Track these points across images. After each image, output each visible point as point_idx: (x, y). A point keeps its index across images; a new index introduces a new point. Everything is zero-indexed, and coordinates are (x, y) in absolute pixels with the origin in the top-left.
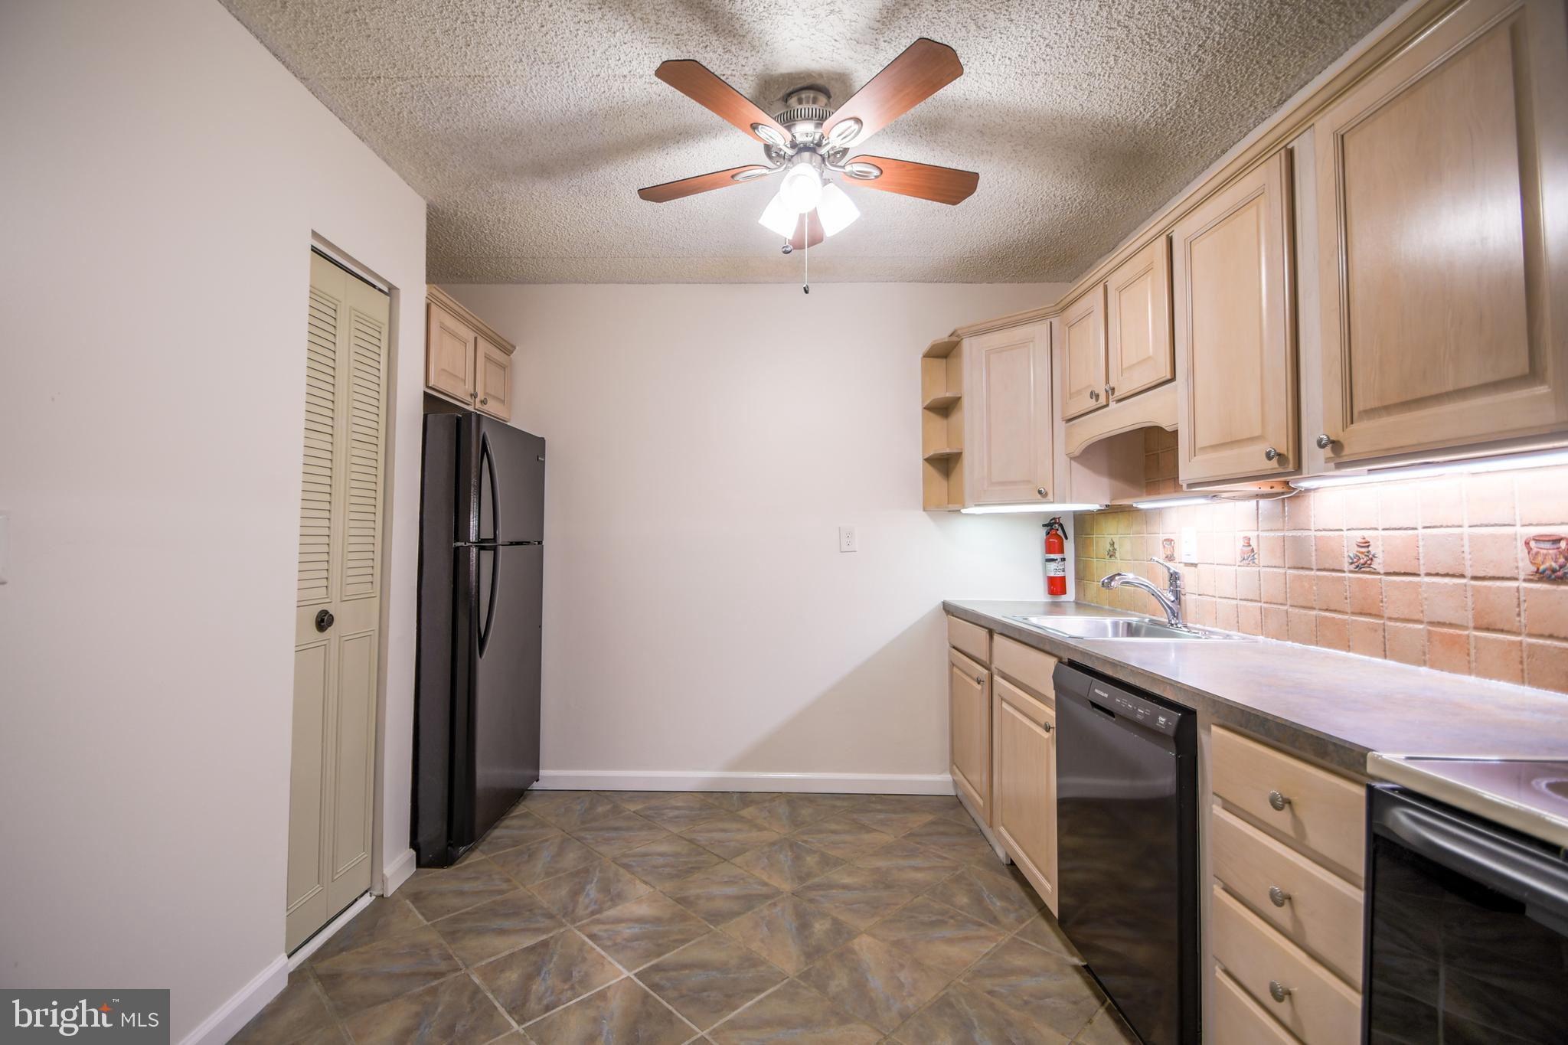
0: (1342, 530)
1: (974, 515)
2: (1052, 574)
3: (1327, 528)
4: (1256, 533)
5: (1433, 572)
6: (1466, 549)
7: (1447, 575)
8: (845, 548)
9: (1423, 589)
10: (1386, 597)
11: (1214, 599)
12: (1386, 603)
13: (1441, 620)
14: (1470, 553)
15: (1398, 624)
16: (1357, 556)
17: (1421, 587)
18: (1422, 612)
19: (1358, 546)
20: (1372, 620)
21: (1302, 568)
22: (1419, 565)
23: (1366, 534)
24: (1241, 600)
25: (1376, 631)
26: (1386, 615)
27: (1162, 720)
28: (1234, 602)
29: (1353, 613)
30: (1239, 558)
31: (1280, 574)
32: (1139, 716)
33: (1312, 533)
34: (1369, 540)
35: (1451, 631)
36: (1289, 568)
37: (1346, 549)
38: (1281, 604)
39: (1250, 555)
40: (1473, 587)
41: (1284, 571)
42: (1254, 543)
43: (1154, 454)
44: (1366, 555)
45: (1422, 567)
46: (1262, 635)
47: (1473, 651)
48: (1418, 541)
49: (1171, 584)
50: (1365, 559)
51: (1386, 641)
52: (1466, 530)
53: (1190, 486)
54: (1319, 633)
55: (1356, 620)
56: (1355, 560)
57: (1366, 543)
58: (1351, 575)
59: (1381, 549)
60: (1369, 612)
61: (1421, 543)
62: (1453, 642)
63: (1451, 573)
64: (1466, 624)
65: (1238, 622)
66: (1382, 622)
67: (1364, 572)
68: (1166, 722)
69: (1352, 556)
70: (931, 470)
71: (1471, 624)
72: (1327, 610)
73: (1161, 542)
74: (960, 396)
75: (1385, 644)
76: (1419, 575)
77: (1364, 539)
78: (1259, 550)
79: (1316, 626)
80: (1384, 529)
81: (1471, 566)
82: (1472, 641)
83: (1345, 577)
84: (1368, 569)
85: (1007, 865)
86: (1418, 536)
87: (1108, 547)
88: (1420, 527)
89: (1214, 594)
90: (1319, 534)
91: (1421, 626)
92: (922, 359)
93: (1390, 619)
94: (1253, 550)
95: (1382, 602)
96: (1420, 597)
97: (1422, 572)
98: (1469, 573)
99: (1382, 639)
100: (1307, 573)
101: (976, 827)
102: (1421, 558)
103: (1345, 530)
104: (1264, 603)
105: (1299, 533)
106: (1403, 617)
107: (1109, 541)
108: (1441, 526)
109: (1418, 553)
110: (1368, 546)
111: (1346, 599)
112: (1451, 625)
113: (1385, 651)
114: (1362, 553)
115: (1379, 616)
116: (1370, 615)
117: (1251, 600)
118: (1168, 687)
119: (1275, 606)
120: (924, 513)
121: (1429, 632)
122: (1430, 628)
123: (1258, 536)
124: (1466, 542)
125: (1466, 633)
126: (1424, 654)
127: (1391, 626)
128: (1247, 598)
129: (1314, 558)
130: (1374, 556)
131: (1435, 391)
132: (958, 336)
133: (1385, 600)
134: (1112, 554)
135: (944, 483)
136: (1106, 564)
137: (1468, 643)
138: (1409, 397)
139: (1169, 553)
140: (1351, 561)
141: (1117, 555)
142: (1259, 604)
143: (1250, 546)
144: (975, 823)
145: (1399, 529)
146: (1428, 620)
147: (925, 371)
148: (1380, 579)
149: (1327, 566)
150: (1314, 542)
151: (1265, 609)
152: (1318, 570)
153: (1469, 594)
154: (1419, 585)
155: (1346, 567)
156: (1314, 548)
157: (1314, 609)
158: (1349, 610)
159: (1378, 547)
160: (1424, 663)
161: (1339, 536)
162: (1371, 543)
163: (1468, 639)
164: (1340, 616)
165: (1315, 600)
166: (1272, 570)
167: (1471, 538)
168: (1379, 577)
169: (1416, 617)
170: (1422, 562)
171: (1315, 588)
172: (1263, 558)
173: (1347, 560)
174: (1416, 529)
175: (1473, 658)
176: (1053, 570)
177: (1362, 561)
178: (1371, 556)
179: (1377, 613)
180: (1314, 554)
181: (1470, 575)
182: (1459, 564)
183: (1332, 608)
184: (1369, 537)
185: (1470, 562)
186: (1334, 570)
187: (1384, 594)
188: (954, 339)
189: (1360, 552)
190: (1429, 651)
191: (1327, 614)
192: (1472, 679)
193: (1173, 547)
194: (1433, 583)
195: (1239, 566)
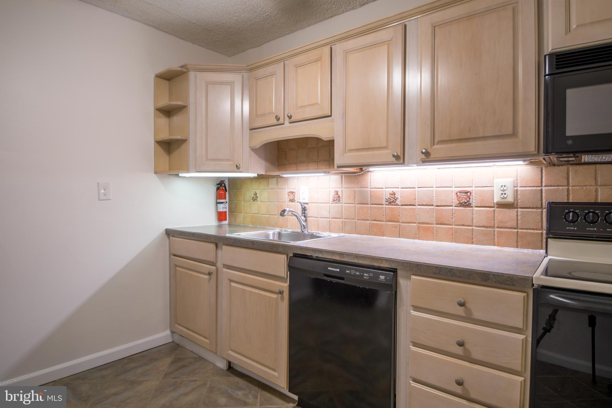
0: (383, 188)
1: (185, 177)
2: (221, 210)
3: (376, 187)
4: (341, 189)
5: (421, 204)
6: (434, 195)
7: (427, 205)
8: (102, 197)
9: (417, 210)
10: (401, 214)
11: (317, 219)
12: (401, 216)
13: (424, 222)
14: (436, 197)
15: (406, 224)
16: (389, 198)
17: (416, 209)
18: (416, 219)
19: (390, 194)
20: (394, 223)
21: (364, 204)
22: (416, 202)
23: (394, 190)
24: (331, 218)
25: (396, 227)
26: (401, 221)
27: (382, 277)
28: (329, 219)
29: (386, 221)
30: (331, 200)
31: (352, 206)
32: (365, 277)
33: (369, 189)
34: (395, 192)
35: (427, 225)
36: (357, 204)
37: (384, 196)
38: (353, 219)
39: (337, 198)
40: (436, 209)
41: (355, 205)
42: (340, 194)
43: (283, 151)
44: (393, 198)
45: (417, 202)
46: (343, 233)
47: (435, 232)
48: (415, 192)
49: (303, 213)
50: (393, 200)
51: (400, 231)
52: (434, 189)
53: (339, 167)
54: (370, 230)
55: (388, 224)
56: (389, 200)
57: (394, 193)
58: (386, 206)
59: (400, 195)
60: (394, 220)
61: (417, 193)
62: (428, 229)
63: (428, 204)
64: (433, 223)
65: (330, 228)
66: (399, 224)
67: (393, 205)
68: (386, 279)
69: (387, 198)
70: (159, 148)
71: (435, 223)
72: (375, 220)
73: (287, 193)
74: (187, 105)
75: (400, 232)
76: (415, 205)
77: (393, 192)
78: (342, 196)
79: (369, 227)
80: (401, 188)
81: (436, 202)
82: (435, 228)
83: (383, 207)
84: (394, 204)
85: (227, 370)
86: (415, 191)
87: (253, 195)
88: (416, 187)
89: (317, 216)
90: (372, 189)
91: (415, 224)
92: (154, 77)
93: (402, 222)
94: (339, 197)
95: (399, 216)
96: (415, 214)
97: (417, 204)
98: (435, 204)
99: (399, 230)
100: (366, 206)
101: (197, 356)
102: (416, 199)
103: (384, 188)
104: (344, 219)
105: (363, 189)
106: (408, 221)
107: (254, 192)
108: (425, 187)
109: (416, 197)
110: (395, 195)
111: (384, 215)
112: (427, 223)
113: (400, 235)
114: (392, 197)
115: (398, 222)
116: (394, 221)
117: (338, 218)
118: (384, 261)
119: (349, 220)
120: (155, 176)
121: (418, 226)
122: (419, 225)
123: (342, 190)
124: (434, 193)
125: (433, 226)
126: (416, 235)
127: (403, 225)
128: (335, 217)
129: (369, 200)
130: (397, 198)
131: (474, 136)
132: (187, 69)
133: (401, 215)
134: (255, 199)
135: (167, 158)
136: (250, 204)
137: (434, 230)
138: (462, 137)
139: (291, 198)
140: (386, 200)
141: (258, 199)
142: (341, 220)
143: (338, 194)
144: (194, 353)
145: (408, 188)
146: (418, 222)
147: (156, 86)
148: (399, 207)
149: (376, 203)
150: (370, 193)
151: (344, 221)
152: (371, 204)
153: (434, 212)
154: (415, 209)
155: (384, 203)
156: (370, 195)
157: (369, 220)
158: (385, 220)
159: (399, 195)
160: (416, 238)
161: (381, 191)
162: (396, 193)
163: (433, 228)
164: (381, 223)
165: (369, 217)
166: (348, 205)
167: (436, 192)
168: (399, 206)
169: (413, 221)
170: (417, 200)
171: (369, 212)
172: (344, 199)
173: (384, 201)
174: (415, 188)
175: (435, 235)
176: (221, 208)
177: (392, 200)
178: (396, 198)
179: (397, 220)
180: (369, 198)
181: (435, 205)
182: (432, 201)
183: (377, 220)
184: (396, 191)
185: (436, 200)
186: (379, 204)
187: (400, 213)
188: (184, 70)
189: (391, 197)
190: (418, 234)
191: (375, 222)
192: (434, 242)
193: (294, 196)
194: (421, 208)
195: (331, 203)
